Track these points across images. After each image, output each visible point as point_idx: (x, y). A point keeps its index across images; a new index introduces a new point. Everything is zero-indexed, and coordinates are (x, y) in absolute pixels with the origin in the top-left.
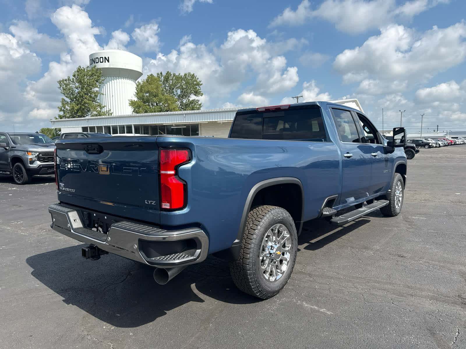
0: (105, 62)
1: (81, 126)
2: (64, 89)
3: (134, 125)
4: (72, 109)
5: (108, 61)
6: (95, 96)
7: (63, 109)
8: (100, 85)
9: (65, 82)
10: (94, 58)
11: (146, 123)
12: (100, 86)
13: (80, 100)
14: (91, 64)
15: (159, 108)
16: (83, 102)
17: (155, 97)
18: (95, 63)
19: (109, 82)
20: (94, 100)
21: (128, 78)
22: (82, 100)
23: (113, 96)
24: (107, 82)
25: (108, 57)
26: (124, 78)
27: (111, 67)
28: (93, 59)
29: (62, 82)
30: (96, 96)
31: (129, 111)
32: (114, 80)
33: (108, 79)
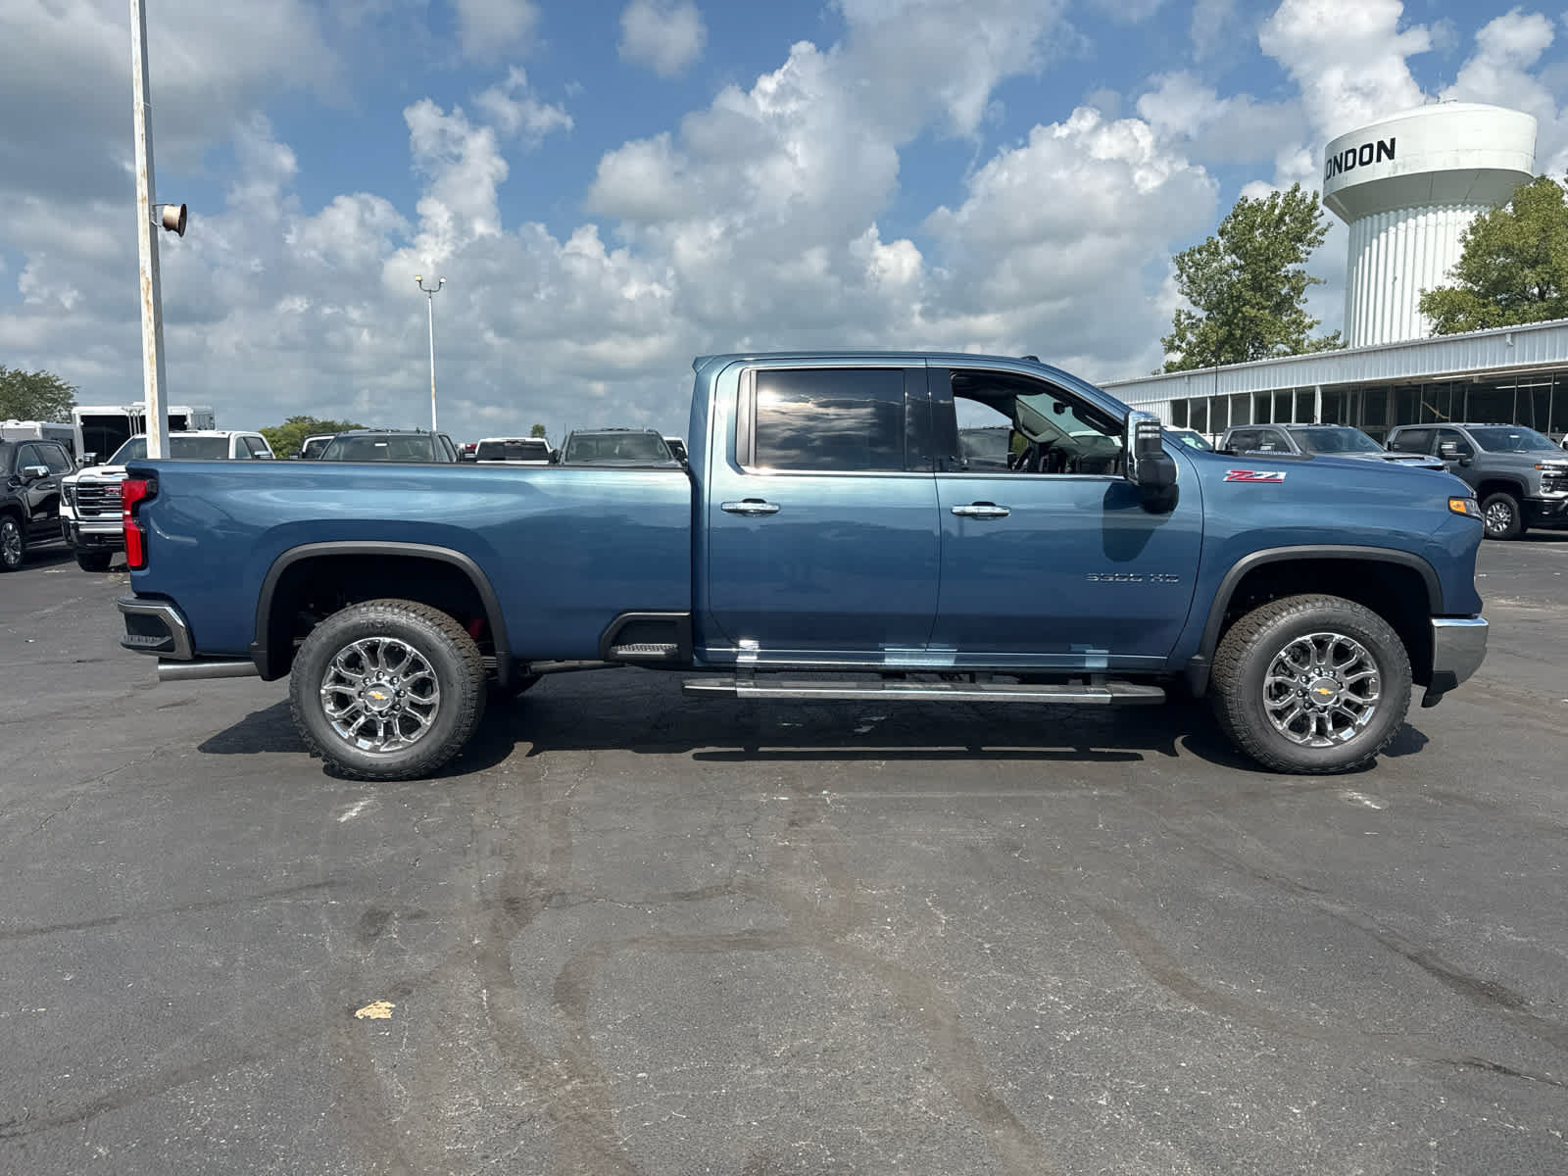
0: (1379, 160)
1: (1169, 399)
2: (1192, 282)
3: (1321, 386)
4: (1201, 342)
5: (1391, 155)
6: (1293, 289)
7: (1177, 343)
8: (1309, 249)
9: (1198, 256)
10: (1342, 154)
11: (1393, 374)
12: (1308, 254)
13: (1230, 312)
14: (1328, 177)
15: (1545, 310)
16: (1240, 315)
17: (1533, 267)
18: (1340, 171)
19: (1387, 231)
20: (1283, 305)
21: (1464, 204)
22: (1236, 311)
23: (1395, 279)
24: (1380, 232)
25: (1393, 141)
26: (1446, 206)
27: (1400, 173)
28: (1335, 158)
29: (1186, 259)
30: (1298, 290)
31: (1420, 327)
32: (1405, 221)
33: (1384, 221)
